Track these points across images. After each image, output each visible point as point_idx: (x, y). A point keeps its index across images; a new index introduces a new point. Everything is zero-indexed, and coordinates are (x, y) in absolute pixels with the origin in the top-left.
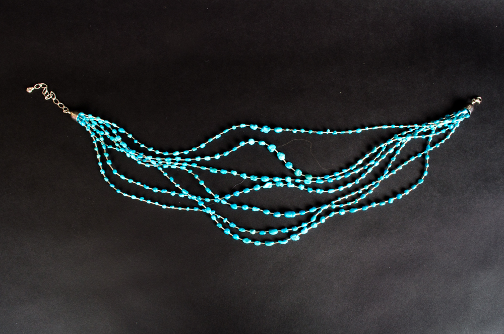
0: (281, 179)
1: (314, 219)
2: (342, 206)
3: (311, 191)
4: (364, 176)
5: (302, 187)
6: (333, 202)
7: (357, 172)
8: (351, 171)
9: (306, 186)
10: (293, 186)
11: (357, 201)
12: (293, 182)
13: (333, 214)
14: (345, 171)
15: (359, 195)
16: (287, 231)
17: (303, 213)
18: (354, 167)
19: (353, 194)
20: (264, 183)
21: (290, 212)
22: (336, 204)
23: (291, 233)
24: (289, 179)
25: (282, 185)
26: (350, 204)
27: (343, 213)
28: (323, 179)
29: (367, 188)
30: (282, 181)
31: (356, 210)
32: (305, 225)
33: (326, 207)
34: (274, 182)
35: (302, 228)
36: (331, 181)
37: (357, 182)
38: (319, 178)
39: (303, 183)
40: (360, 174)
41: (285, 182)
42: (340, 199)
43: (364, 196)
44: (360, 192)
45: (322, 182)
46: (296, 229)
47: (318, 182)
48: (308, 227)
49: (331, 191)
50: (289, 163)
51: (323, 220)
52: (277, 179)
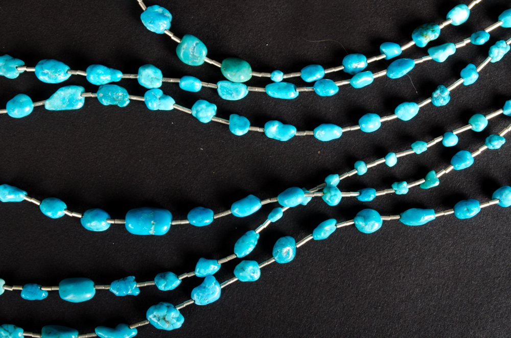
0: (119, 76)
1: (248, 245)
2: (370, 196)
3: (240, 128)
4: (470, 77)
5: (206, 113)
6: (335, 180)
7: (442, 55)
8: (418, 52)
9: (225, 109)
10: (169, 104)
11: (434, 180)
12: (168, 90)
13: (328, 229)
14: (392, 51)
15: (446, 155)
16: (130, 288)
17: (204, 219)
18: (433, 35)
19: (420, 148)
20: (49, 90)
21: (146, 214)
22: (343, 186)
23: (153, 298)
24: (150, 77)
25: (123, 98)
26: (403, 189)
27: (372, 224)
28: (299, 82)
29: (480, 124)
30: (122, 83)
31: (428, 217)
32: (208, 268)
33: (301, 198)
34: (91, 88)
35: (198, 282)
36: (331, 90)
37: (442, 98)
38: (278, 77)
39: (211, 96)
40: (456, 66)
41: (135, 88)
42: (362, 169)
43: (466, 161)
44: (451, 141)
45: (293, 94)
46: (170, 283)
47: (272, 92)
48: (220, 276)
49: (328, 134)
50: (158, 9)
51: (286, 252)
52: (100, 76)
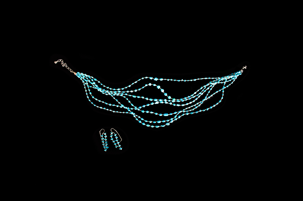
0: (162, 100)
1: (176, 117)
2: (187, 111)
3: (174, 105)
4: (197, 99)
5: (171, 104)
6: (184, 110)
7: (194, 97)
8: (191, 97)
9: (173, 103)
10: (167, 103)
11: (193, 109)
12: (167, 101)
13: (183, 115)
14: (189, 97)
15: (194, 107)
16: (164, 121)
17: (171, 114)
18: (193, 95)
19: (192, 106)
20: (155, 102)
21: (166, 114)
22: (185, 110)
23: (166, 122)
24: (165, 100)
25: (162, 102)
26: (190, 110)
27: (187, 114)
28: (180, 100)
29: (198, 104)
30: (163, 101)
31: (193, 113)
32: (172, 119)
33: (181, 112)
34: (159, 101)
35: (171, 120)
36: (183, 101)
37: (194, 101)
38: (178, 100)
39: (171, 102)
40: (195, 99)
41: (164, 101)
42: (186, 109)
43: (197, 107)
44: (195, 105)
45: (179, 101)
46: (168, 121)
47: (177, 101)
48: (173, 120)
49: (183, 105)
50: (166, 93)
51: (179, 117)
52: (160, 100)
